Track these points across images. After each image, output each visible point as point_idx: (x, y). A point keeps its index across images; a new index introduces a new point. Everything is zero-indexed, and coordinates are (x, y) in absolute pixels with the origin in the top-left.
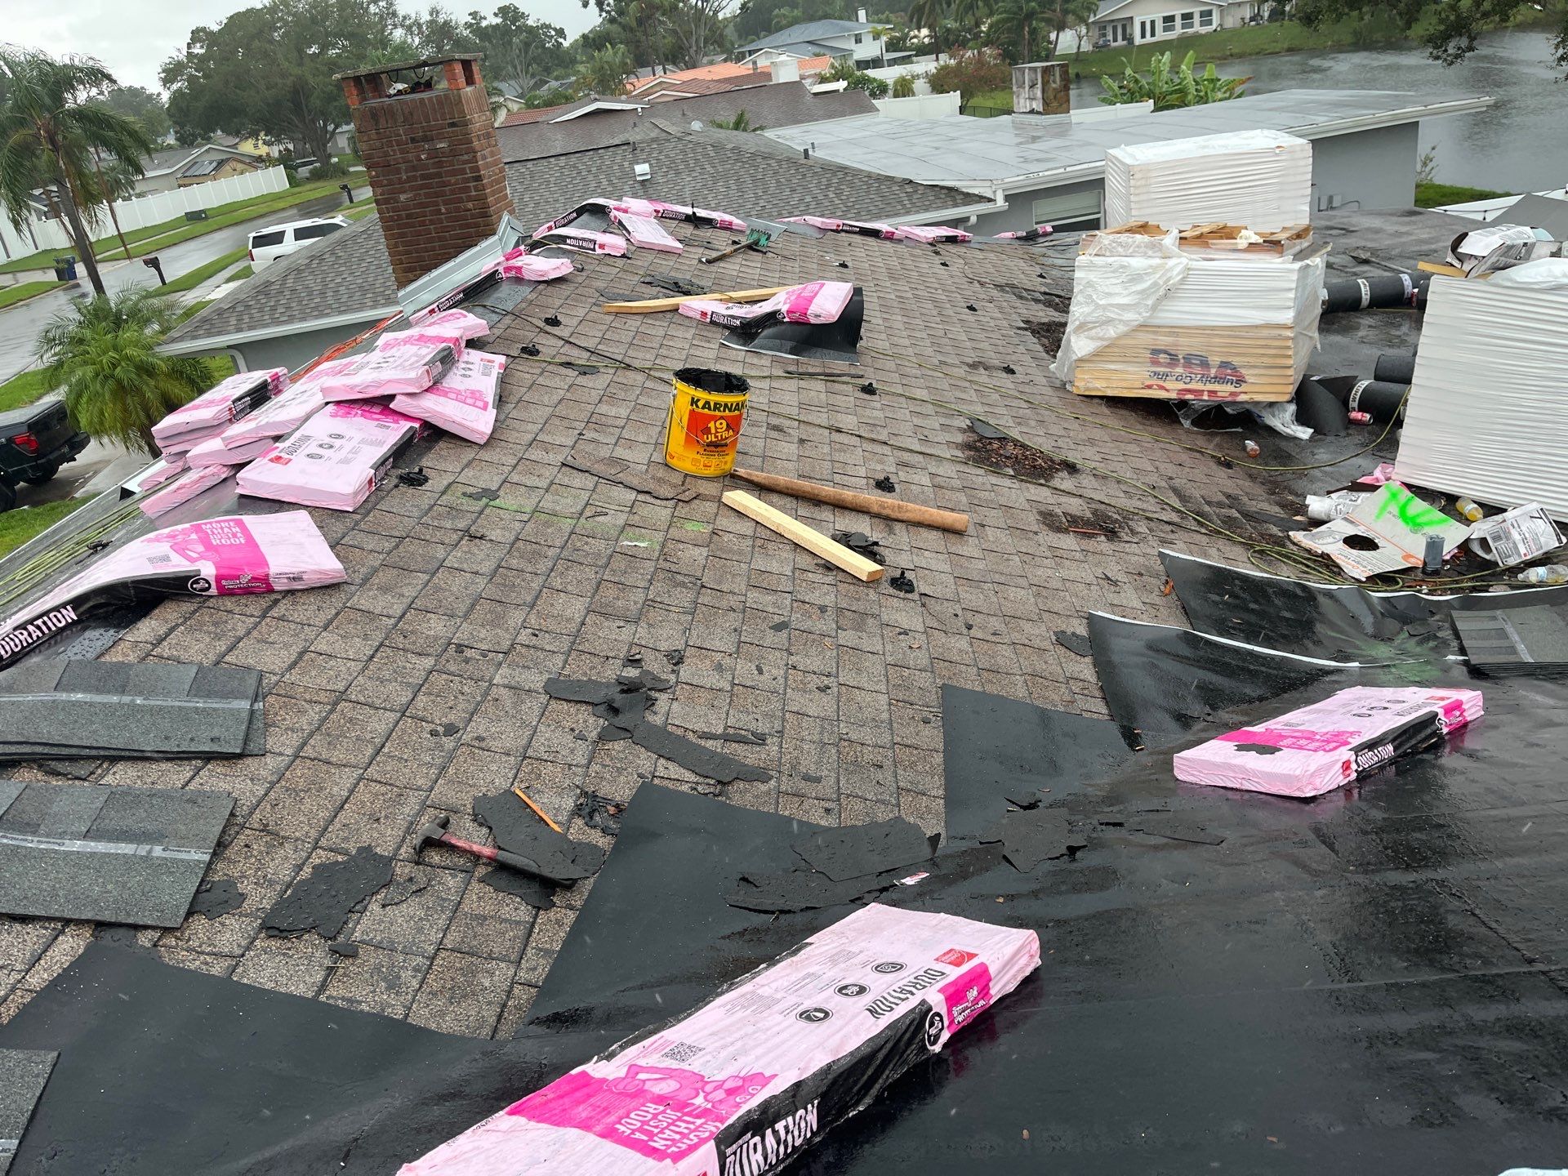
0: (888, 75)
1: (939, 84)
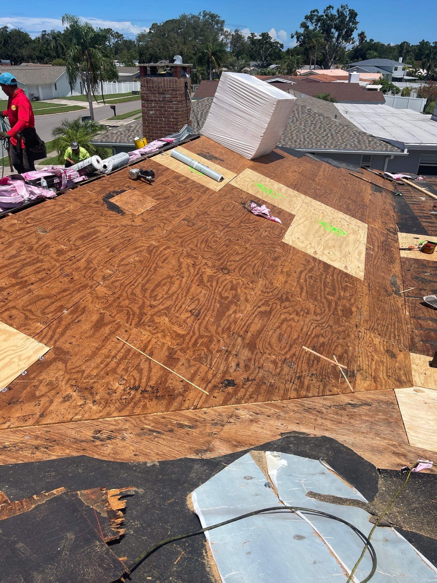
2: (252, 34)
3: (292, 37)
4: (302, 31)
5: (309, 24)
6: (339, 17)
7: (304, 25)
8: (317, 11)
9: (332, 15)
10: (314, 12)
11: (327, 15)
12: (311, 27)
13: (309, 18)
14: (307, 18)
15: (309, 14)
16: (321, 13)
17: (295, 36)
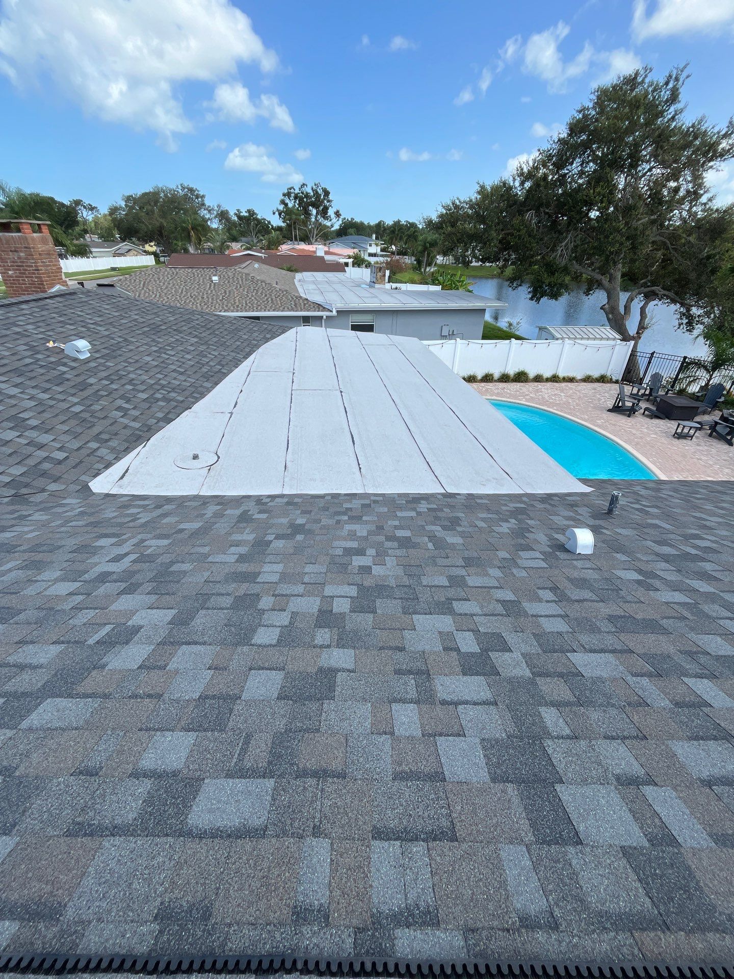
0: (374, 260)
2: (238, 210)
3: (274, 213)
4: (281, 207)
5: (287, 201)
6: (314, 195)
7: (283, 202)
8: (293, 188)
9: (307, 193)
10: (290, 189)
11: (302, 193)
12: (290, 205)
13: (288, 195)
14: (284, 195)
15: (286, 191)
16: (297, 191)
17: (277, 213)
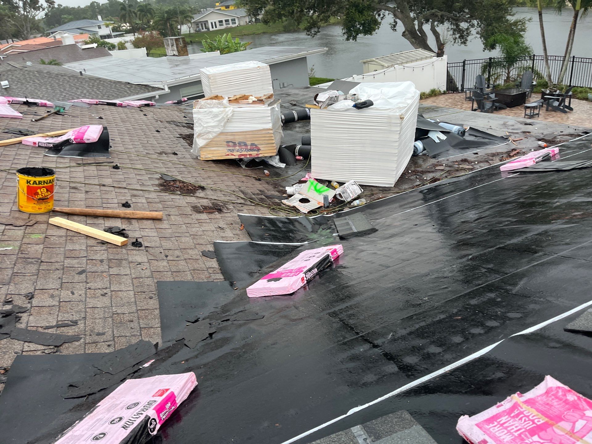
0: (115, 41)
1: (137, 44)
